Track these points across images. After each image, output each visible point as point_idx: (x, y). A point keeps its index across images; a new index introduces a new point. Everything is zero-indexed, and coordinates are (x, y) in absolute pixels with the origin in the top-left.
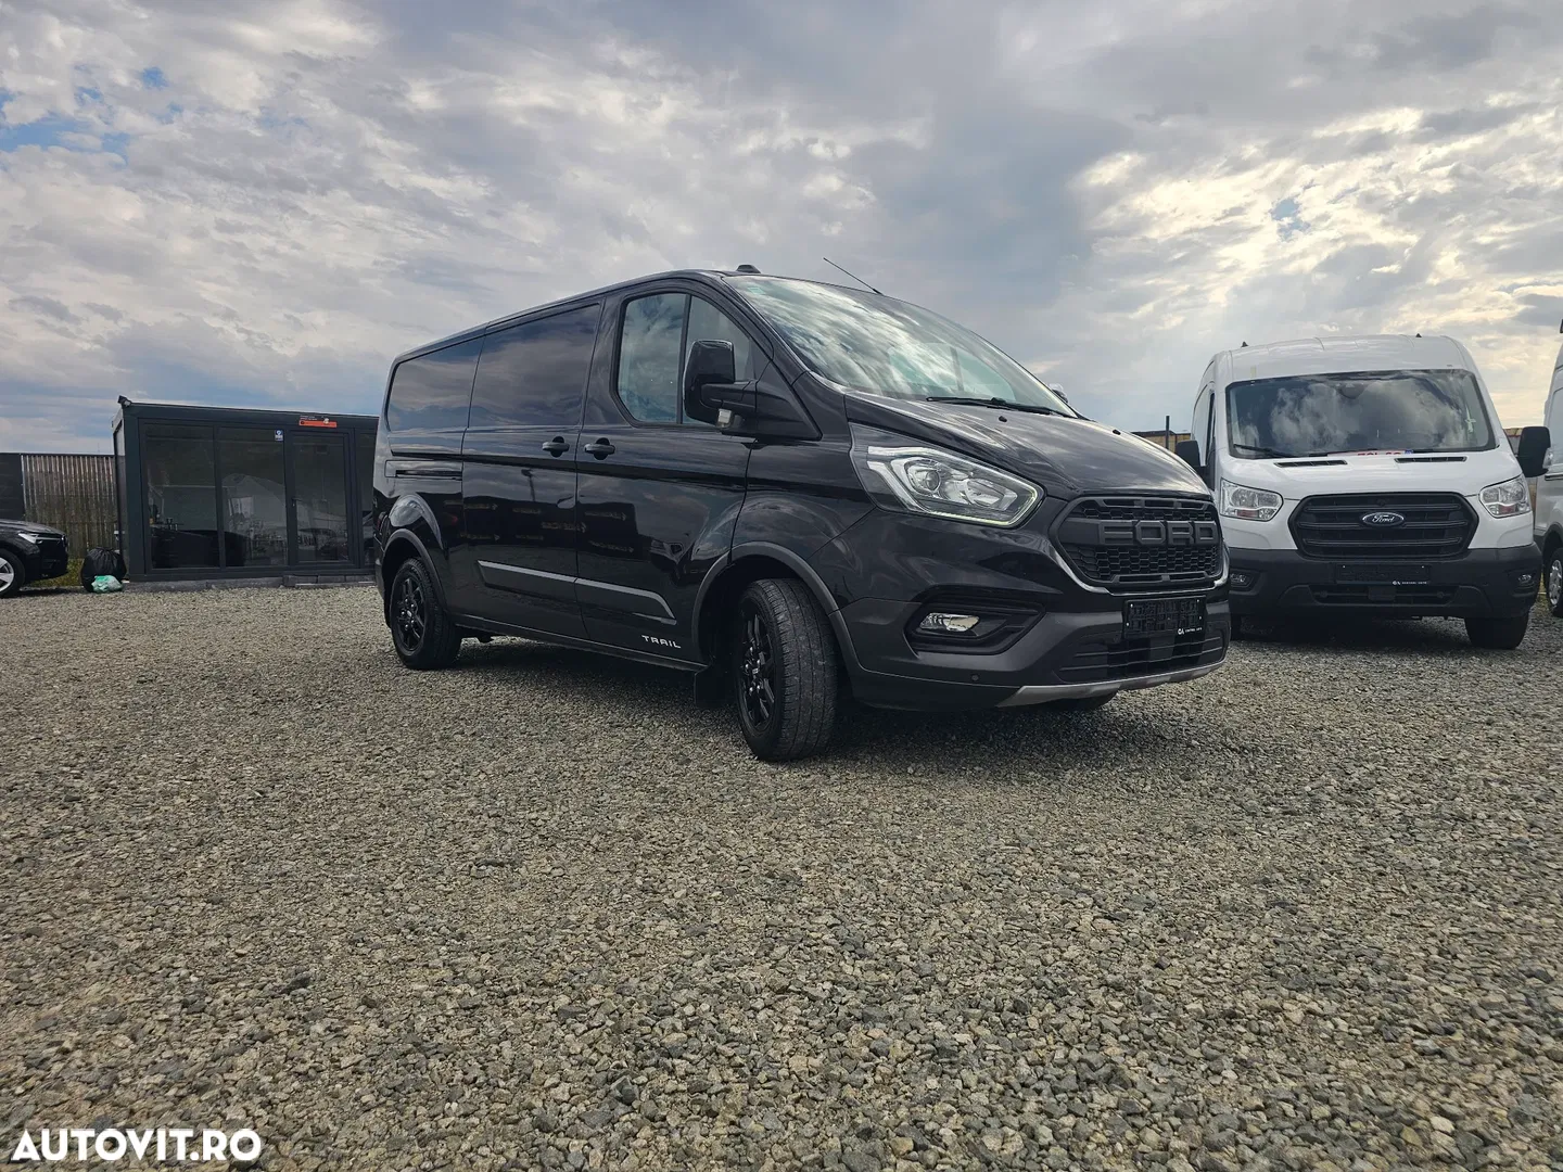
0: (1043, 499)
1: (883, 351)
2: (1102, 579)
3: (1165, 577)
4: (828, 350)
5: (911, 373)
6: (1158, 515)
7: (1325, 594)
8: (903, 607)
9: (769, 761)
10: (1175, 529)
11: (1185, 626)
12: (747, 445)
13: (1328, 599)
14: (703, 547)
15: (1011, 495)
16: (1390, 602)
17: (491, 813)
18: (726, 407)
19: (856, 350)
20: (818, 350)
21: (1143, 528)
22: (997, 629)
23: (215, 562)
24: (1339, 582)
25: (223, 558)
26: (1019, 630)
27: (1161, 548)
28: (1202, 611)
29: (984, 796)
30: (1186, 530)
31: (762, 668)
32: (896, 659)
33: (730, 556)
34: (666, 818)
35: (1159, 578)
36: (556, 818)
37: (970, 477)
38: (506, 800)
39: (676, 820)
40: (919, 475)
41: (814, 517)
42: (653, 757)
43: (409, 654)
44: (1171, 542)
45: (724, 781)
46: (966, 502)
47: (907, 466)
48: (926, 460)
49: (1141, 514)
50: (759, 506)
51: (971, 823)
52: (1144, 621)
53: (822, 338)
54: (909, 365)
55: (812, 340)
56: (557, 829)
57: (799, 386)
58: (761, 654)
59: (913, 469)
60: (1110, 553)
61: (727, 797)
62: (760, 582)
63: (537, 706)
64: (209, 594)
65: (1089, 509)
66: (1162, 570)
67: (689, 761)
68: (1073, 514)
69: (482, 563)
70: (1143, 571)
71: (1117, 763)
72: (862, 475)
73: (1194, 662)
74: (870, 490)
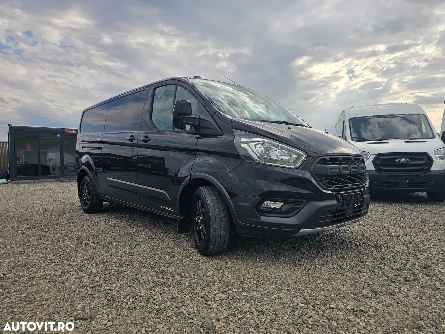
0: (307, 158)
1: (242, 105)
2: (329, 187)
3: (350, 185)
4: (224, 105)
5: (251, 112)
6: (347, 163)
8: (254, 198)
9: (204, 256)
10: (353, 168)
11: (357, 203)
12: (196, 138)
13: (386, 186)
14: (183, 172)
15: (294, 156)
16: (406, 187)
17: (91, 286)
18: (189, 124)
19: (234, 105)
20: (221, 105)
21: (342, 168)
22: (290, 208)
23: (38, 174)
24: (389, 181)
25: (40, 173)
26: (299, 208)
27: (348, 175)
28: (362, 197)
29: (288, 273)
30: (356, 168)
31: (202, 220)
32: (253, 219)
33: (190, 178)
34: (162, 288)
35: (348, 186)
36: (117, 288)
37: (279, 149)
38: (99, 278)
39: (165, 289)
40: (260, 149)
41: (220, 164)
42: (162, 253)
43: (85, 208)
44: (352, 173)
45: (187, 266)
46: (278, 159)
47: (255, 145)
48: (263, 143)
49: (341, 162)
50: (200, 159)
51: (285, 289)
52: (344, 203)
53: (222, 101)
54: (251, 110)
55: (219, 102)
56: (116, 295)
57: (215, 117)
58: (202, 215)
59: (257, 146)
60: (332, 178)
61: (187, 275)
62: (201, 188)
63: (125, 229)
64: (34, 184)
65: (324, 161)
66: (349, 183)
67: (174, 256)
68: (318, 163)
69: (108, 178)
70: (343, 184)
71: (333, 254)
72: (238, 149)
73: (359, 216)
74: (242, 154)
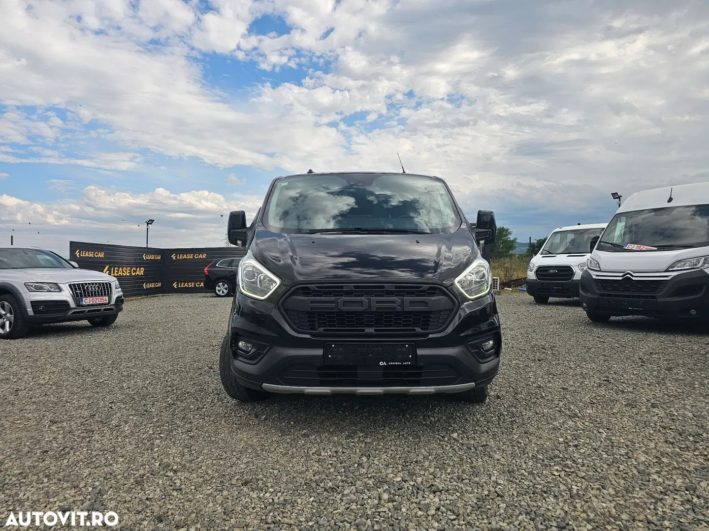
0: (280, 286)
2: (310, 329)
3: (370, 330)
6: (368, 293)
7: (541, 290)
10: (380, 302)
18: (239, 239)
21: (345, 302)
22: (254, 353)
26: (262, 354)
27: (367, 313)
35: (362, 330)
44: (373, 309)
47: (245, 268)
60: (319, 315)
65: (306, 291)
66: (366, 326)
68: (293, 294)
